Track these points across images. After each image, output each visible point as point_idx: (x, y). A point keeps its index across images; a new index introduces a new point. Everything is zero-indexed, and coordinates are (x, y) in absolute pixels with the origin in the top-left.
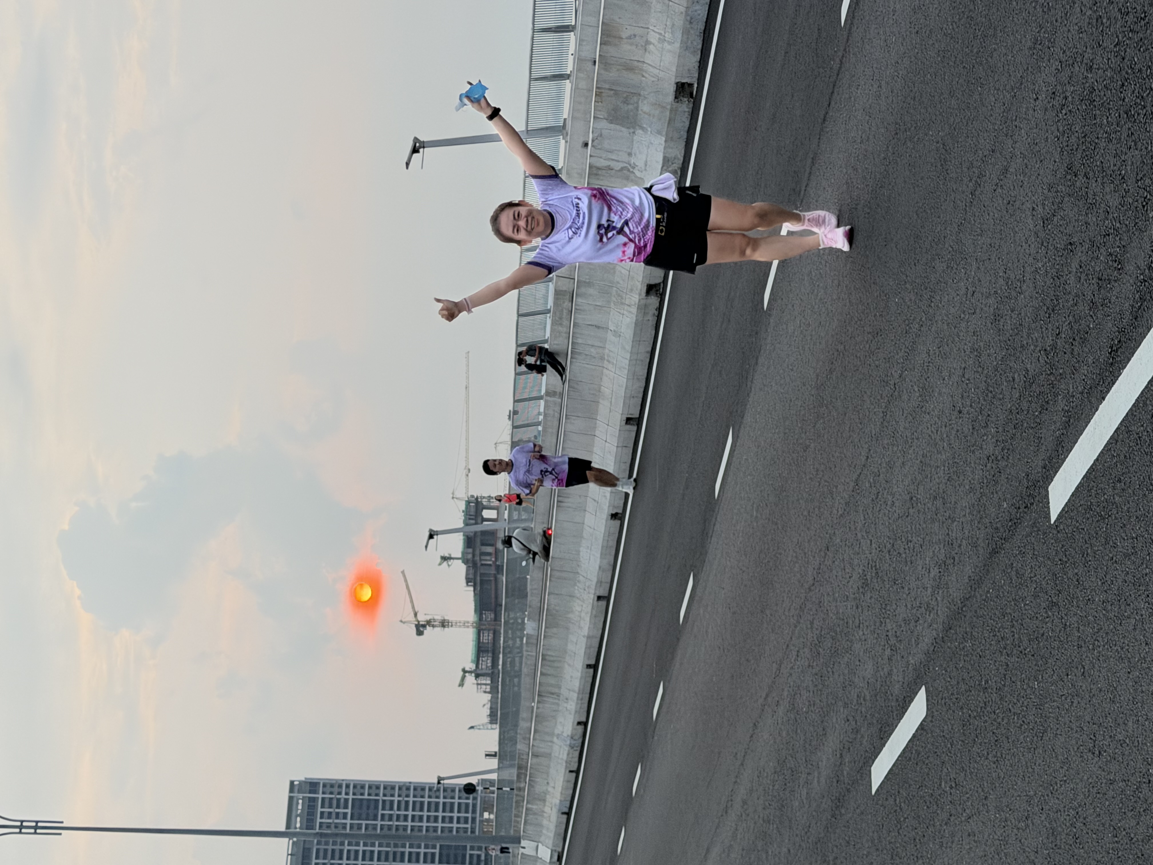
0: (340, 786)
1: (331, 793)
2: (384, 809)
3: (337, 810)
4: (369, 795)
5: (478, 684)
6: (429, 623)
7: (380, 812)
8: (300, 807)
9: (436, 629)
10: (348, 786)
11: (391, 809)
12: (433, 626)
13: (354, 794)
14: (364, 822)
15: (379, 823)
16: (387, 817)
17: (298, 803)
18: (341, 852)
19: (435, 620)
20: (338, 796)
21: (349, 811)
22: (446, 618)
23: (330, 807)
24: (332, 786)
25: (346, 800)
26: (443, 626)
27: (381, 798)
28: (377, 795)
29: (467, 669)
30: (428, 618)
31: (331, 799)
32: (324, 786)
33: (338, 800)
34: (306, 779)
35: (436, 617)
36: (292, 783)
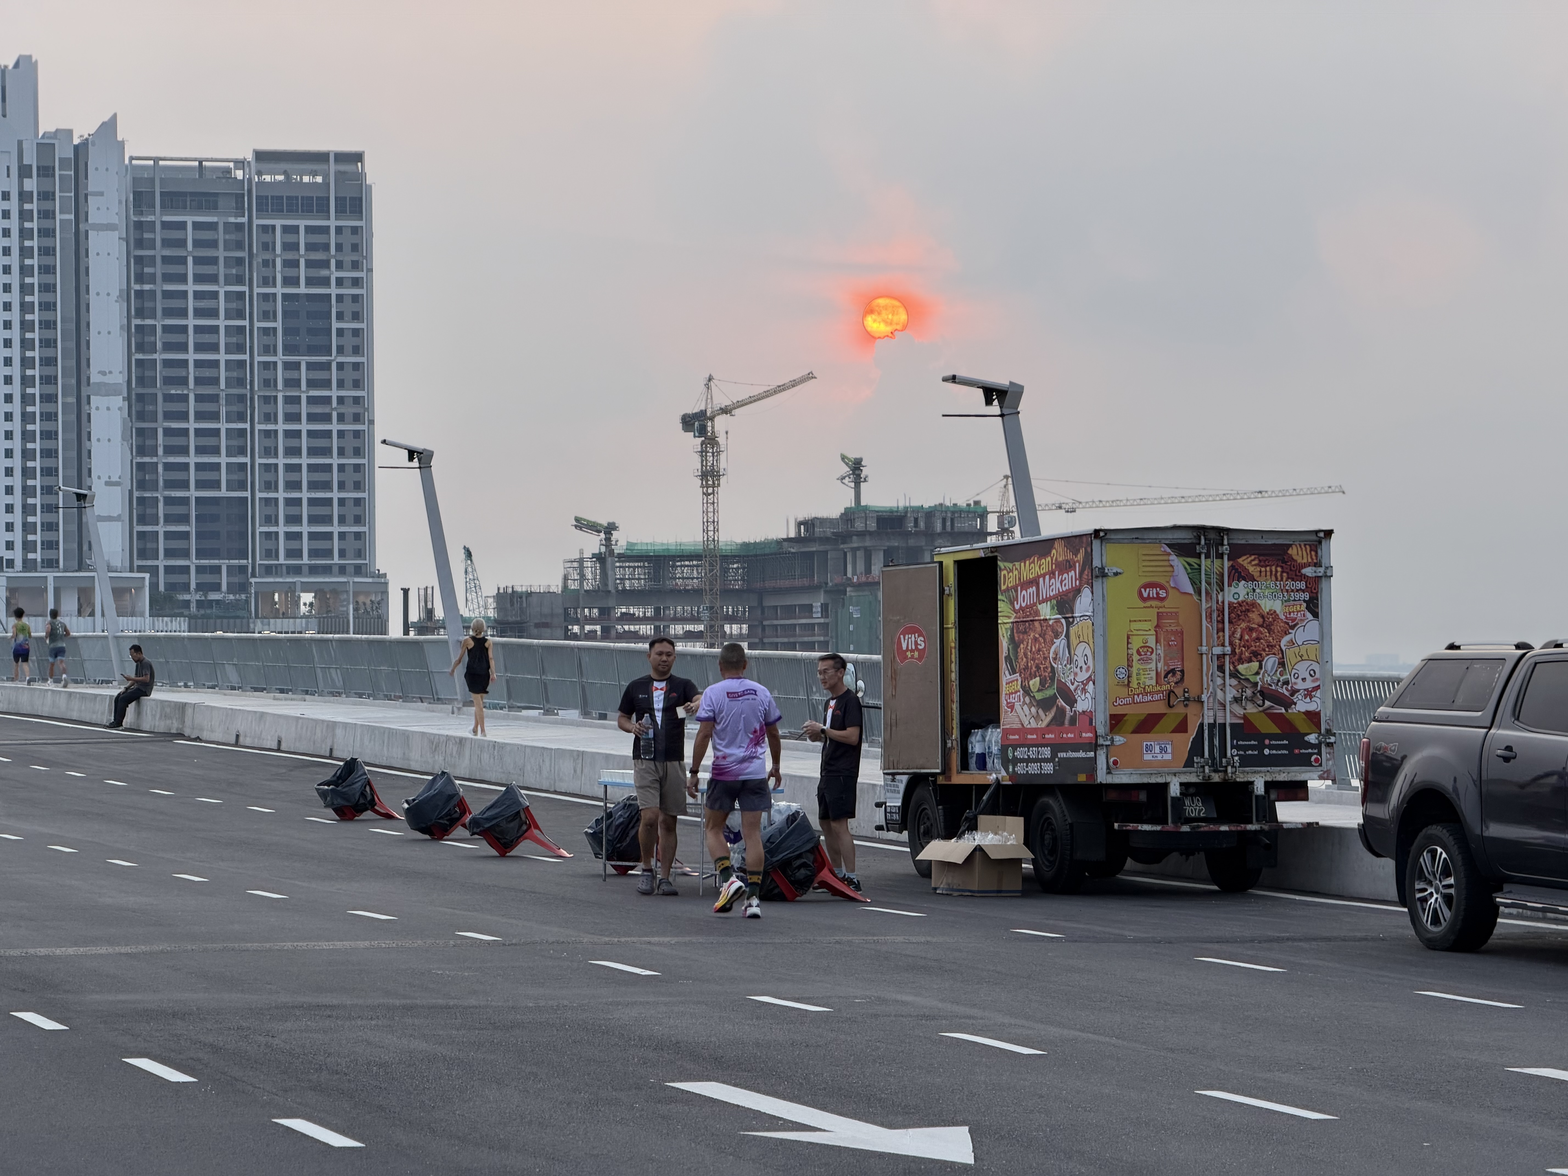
0: (355, 265)
1: (339, 247)
2: (310, 366)
3: (302, 262)
4: (340, 332)
5: (581, 561)
6: (710, 442)
7: (304, 360)
8: (306, 179)
9: (697, 459)
10: (356, 282)
11: (311, 384)
12: (703, 453)
13: (340, 298)
14: (279, 325)
15: (280, 358)
16: (293, 375)
17: (315, 174)
18: (213, 279)
19: (717, 454)
20: (333, 262)
21: (302, 289)
22: (723, 480)
23: (310, 247)
24: (355, 248)
25: (326, 282)
26: (704, 475)
27: (335, 358)
28: (341, 350)
29: (615, 535)
30: (721, 440)
31: (326, 247)
32: (355, 230)
33: (326, 264)
34: (369, 188)
35: (723, 456)
36: (358, 157)
